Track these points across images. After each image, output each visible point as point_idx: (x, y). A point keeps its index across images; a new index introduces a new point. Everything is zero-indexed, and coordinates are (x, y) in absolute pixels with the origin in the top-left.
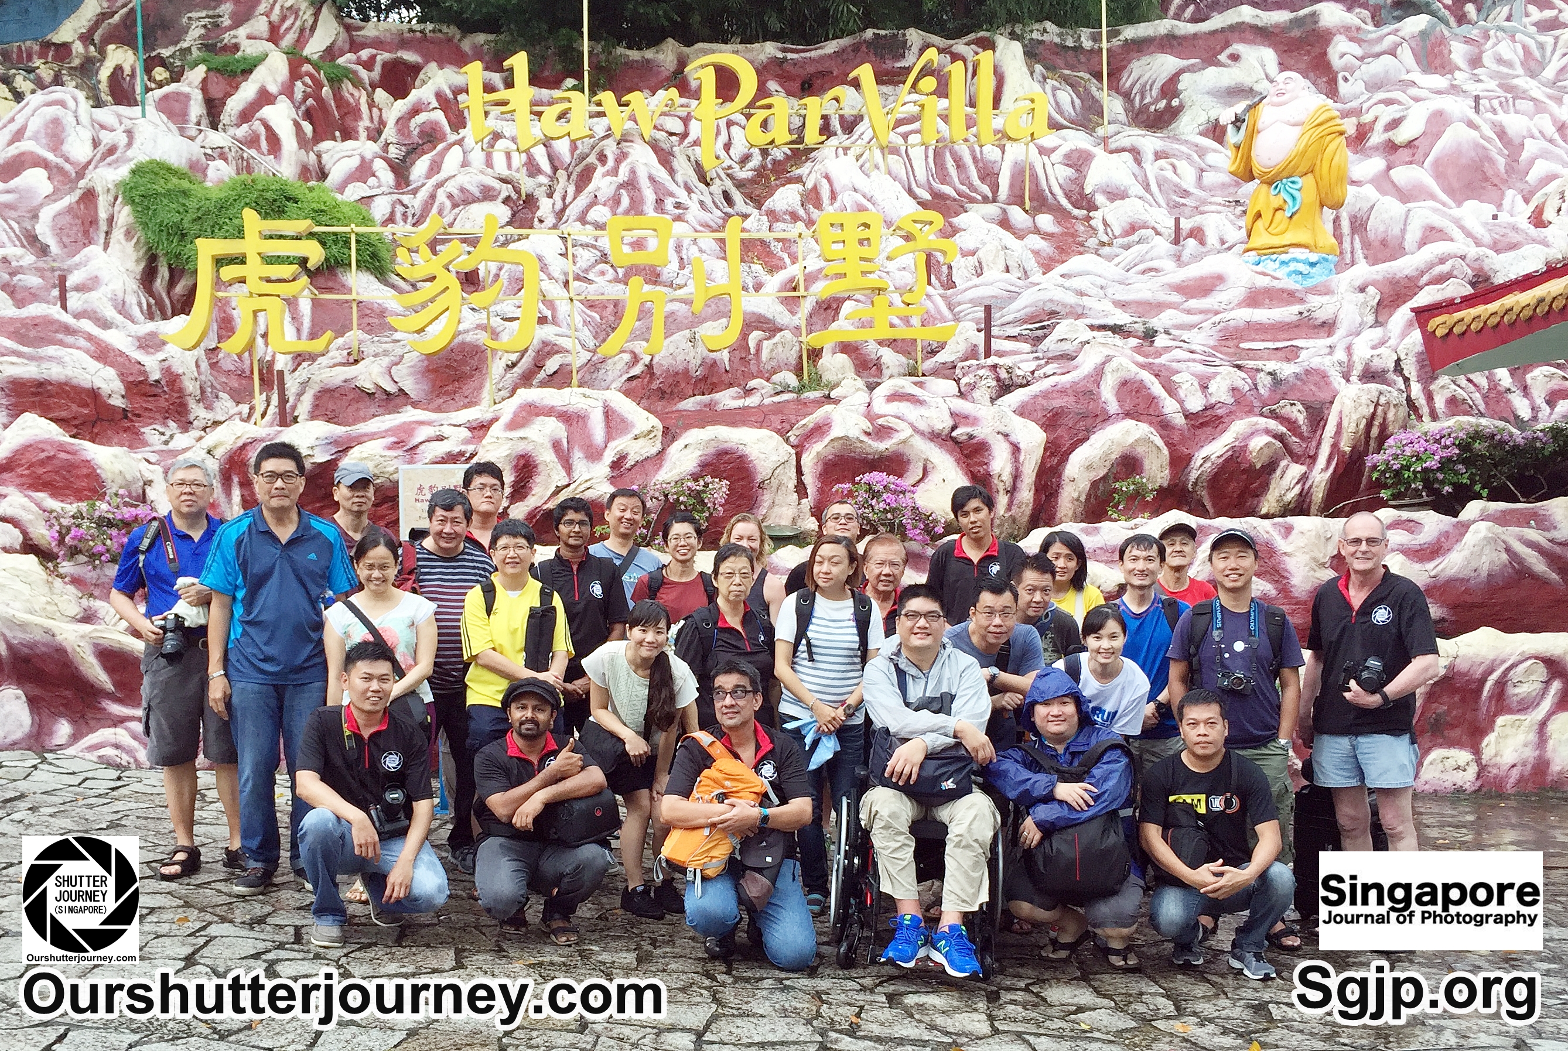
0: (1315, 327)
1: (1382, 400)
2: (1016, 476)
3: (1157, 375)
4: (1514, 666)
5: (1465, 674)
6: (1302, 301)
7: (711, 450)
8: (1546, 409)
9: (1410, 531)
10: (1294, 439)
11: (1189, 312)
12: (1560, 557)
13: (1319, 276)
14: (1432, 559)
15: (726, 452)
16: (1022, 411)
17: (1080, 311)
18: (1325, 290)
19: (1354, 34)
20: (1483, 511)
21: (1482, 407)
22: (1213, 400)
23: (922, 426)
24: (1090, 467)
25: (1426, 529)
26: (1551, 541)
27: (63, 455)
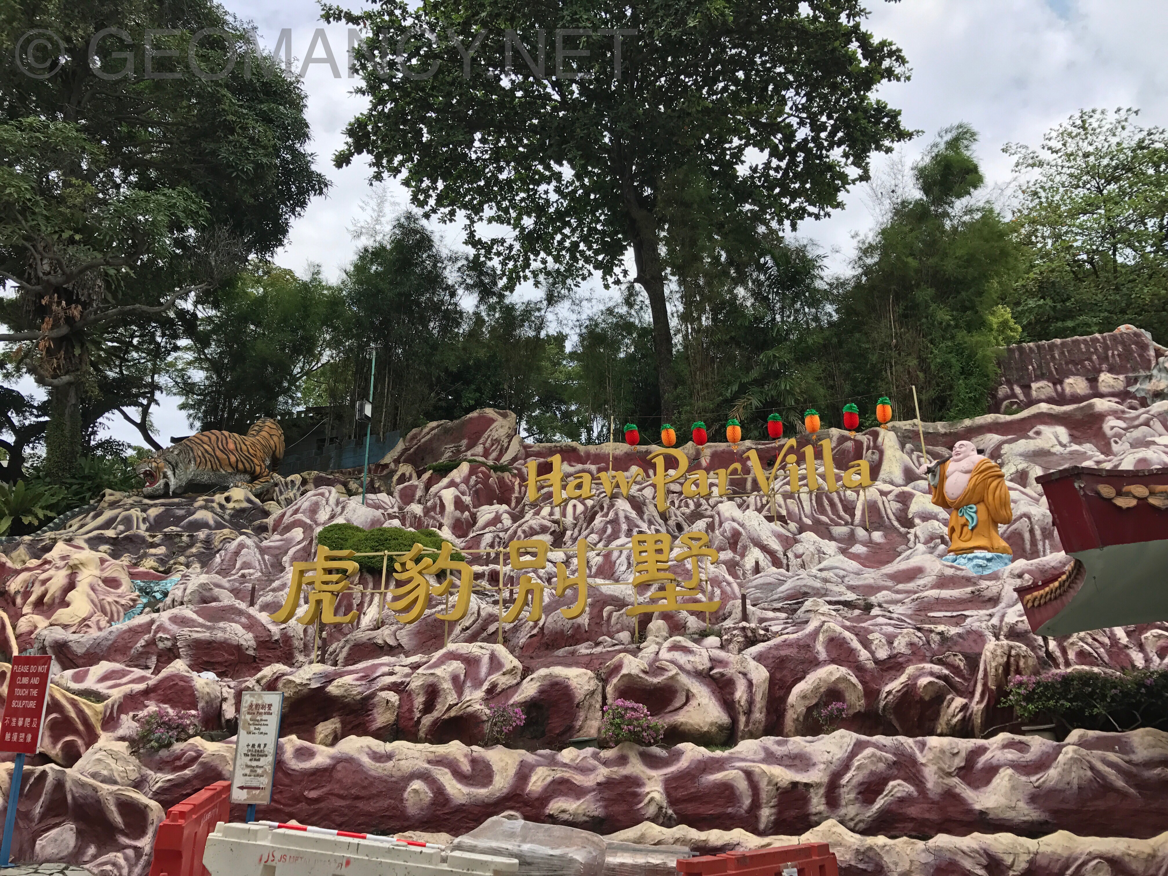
0: (984, 602)
1: (1013, 652)
2: (751, 702)
3: (857, 635)
4: (1084, 863)
5: (1046, 868)
6: (975, 584)
7: (546, 682)
8: (1156, 660)
9: (1020, 751)
10: (957, 679)
11: (898, 592)
12: (1135, 776)
13: (994, 567)
14: (1036, 773)
15: (557, 684)
16: (759, 658)
17: (823, 592)
18: (995, 577)
19: (1120, 415)
20: (1081, 737)
21: (1106, 658)
22: (895, 652)
23: (689, 667)
24: (804, 697)
25: (1032, 749)
26: (1129, 762)
27: (182, 683)
